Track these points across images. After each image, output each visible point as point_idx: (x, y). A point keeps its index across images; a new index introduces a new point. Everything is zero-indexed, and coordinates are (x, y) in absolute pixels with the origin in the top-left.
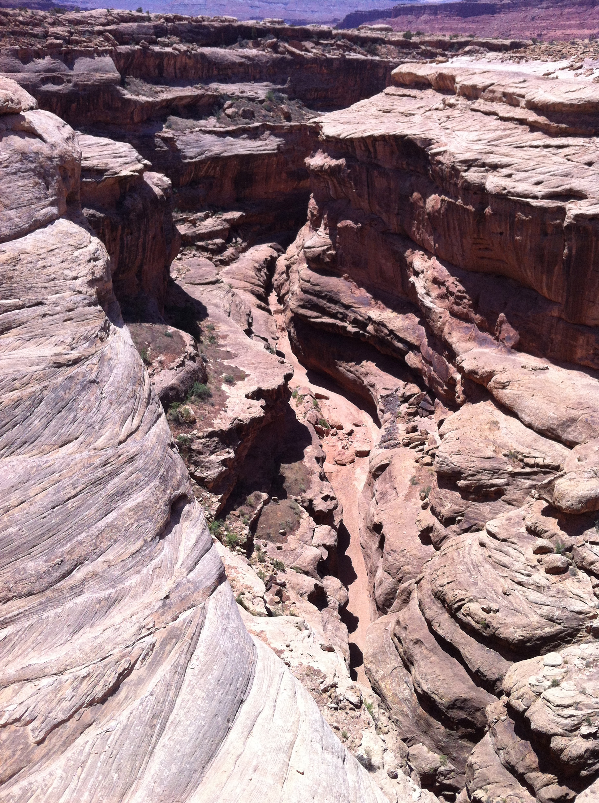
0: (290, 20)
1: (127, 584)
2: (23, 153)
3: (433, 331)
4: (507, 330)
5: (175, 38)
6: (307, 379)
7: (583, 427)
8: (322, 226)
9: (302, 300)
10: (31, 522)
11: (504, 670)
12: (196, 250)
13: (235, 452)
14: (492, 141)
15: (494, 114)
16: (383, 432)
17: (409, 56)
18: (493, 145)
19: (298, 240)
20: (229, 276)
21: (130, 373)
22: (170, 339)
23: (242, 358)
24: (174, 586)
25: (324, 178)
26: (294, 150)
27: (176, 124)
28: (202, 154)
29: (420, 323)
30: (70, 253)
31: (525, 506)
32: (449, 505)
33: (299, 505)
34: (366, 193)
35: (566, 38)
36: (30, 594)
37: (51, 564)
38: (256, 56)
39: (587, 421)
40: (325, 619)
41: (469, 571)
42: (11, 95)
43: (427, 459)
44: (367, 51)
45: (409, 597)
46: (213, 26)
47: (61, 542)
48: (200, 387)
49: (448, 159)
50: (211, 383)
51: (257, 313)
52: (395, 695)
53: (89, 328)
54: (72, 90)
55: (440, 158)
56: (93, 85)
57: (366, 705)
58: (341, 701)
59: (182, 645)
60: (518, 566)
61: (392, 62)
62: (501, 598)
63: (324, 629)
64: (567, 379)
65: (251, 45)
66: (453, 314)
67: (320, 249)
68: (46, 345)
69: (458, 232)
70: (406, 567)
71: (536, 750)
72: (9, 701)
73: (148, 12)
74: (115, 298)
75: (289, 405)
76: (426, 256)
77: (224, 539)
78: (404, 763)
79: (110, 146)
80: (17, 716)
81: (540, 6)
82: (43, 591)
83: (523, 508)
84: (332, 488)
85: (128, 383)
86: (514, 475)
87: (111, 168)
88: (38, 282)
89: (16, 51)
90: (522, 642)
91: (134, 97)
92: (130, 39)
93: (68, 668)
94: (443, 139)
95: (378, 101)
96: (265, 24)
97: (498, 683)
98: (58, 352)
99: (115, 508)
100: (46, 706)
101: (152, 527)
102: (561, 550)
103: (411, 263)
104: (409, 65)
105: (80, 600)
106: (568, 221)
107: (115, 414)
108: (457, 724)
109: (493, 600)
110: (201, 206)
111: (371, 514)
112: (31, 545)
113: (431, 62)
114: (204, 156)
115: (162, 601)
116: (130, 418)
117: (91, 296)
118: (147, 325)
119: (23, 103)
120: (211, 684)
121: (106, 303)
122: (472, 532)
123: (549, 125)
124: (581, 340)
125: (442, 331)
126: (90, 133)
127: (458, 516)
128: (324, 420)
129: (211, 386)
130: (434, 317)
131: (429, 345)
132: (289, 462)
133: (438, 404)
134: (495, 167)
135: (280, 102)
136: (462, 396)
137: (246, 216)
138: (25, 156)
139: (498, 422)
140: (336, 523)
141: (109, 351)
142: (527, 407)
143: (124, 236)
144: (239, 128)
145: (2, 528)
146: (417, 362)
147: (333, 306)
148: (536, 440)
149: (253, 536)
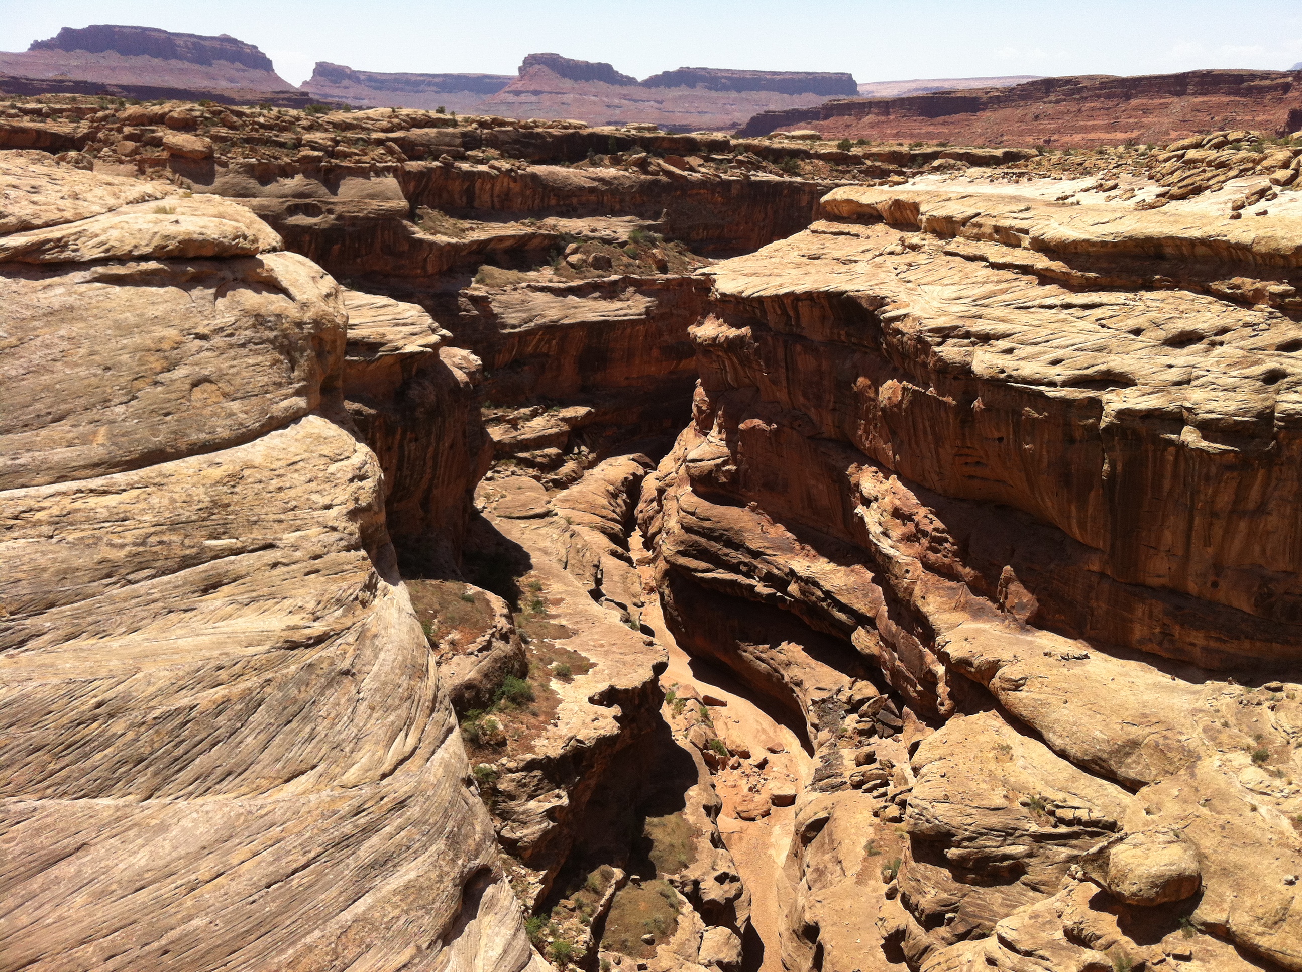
0: (666, 126)
2: (258, 316)
3: (896, 595)
4: (1017, 594)
5: (492, 152)
6: (690, 672)
7: (1152, 755)
8: (716, 429)
9: (682, 542)
10: (231, 908)
12: (517, 465)
13: (570, 797)
14: (980, 299)
15: (982, 258)
16: (817, 762)
17: (847, 176)
18: (982, 305)
19: (677, 450)
20: (567, 505)
21: (404, 660)
22: (469, 604)
23: (584, 636)
25: (718, 356)
26: (672, 314)
27: (492, 276)
28: (531, 321)
29: (874, 580)
30: (322, 467)
31: (1061, 894)
32: (933, 892)
33: (676, 891)
34: (783, 379)
35: (1089, 146)
38: (615, 178)
39: (1157, 745)
42: (244, 228)
43: (893, 811)
44: (782, 170)
46: (550, 135)
47: (277, 947)
48: (514, 685)
49: (911, 327)
50: (532, 678)
51: (610, 563)
53: (344, 585)
54: (333, 225)
55: (898, 325)
56: (366, 218)
61: (820, 185)
64: (1120, 675)
65: (607, 162)
66: (928, 566)
67: (712, 463)
68: (273, 612)
69: (930, 437)
73: (453, 114)
74: (388, 538)
75: (660, 716)
76: (880, 475)
77: (548, 949)
79: (390, 308)
81: (1046, 100)
83: (1058, 896)
84: (732, 861)
85: (402, 675)
86: (1040, 838)
87: (391, 341)
88: (269, 512)
89: (252, 166)
91: (429, 237)
92: (425, 152)
94: (903, 297)
95: (802, 241)
96: (629, 131)
98: (292, 624)
99: (371, 889)
101: (431, 924)
103: (858, 485)
104: (847, 188)
106: (1107, 420)
107: (377, 728)
110: (527, 398)
111: (799, 909)
112: (227, 950)
113: (881, 184)
114: (533, 324)
116: (403, 734)
117: (351, 534)
118: (433, 582)
119: (261, 241)
121: (374, 547)
122: (973, 939)
123: (1068, 274)
124: (1140, 610)
125: (911, 594)
126: (359, 289)
127: (947, 912)
128: (718, 742)
129: (532, 683)
130: (896, 570)
131: (889, 617)
132: (660, 814)
133: (908, 714)
134: (985, 339)
135: (650, 245)
136: (947, 702)
137: (596, 414)
138: (260, 319)
139: (1009, 747)
140: (740, 923)
141: (375, 622)
142: (1057, 721)
143: (405, 443)
144: (588, 283)
145: (183, 918)
146: (871, 644)
147: (733, 553)
148: (1074, 779)
149: (596, 945)
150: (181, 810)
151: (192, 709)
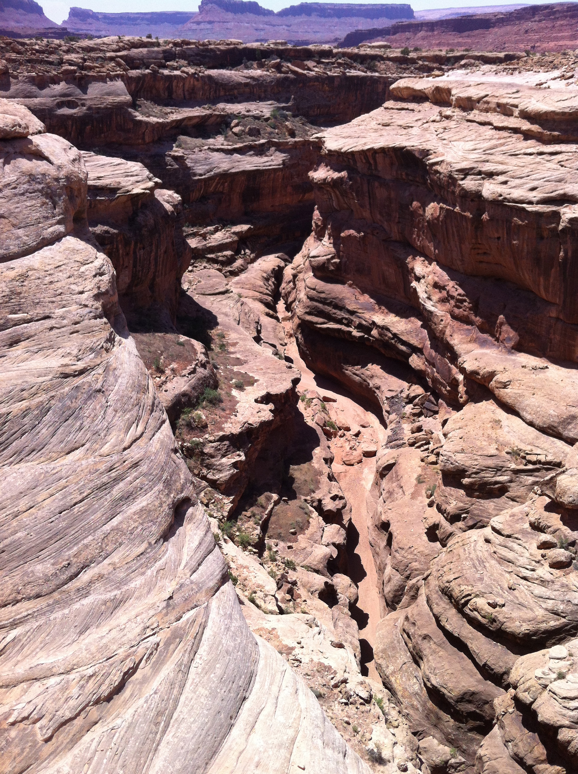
0: (293, 41)
1: (132, 585)
2: (30, 175)
3: (435, 334)
4: (507, 332)
5: (183, 62)
6: (315, 383)
8: (327, 236)
9: (308, 307)
10: (39, 526)
11: (511, 663)
12: (207, 262)
13: (246, 455)
14: (488, 150)
15: (489, 124)
16: (389, 432)
17: (407, 72)
18: (489, 154)
19: (304, 250)
20: (239, 286)
21: (134, 383)
22: (182, 347)
23: (251, 364)
24: (178, 587)
25: (327, 191)
26: (299, 164)
27: (186, 143)
28: (211, 171)
29: (422, 326)
30: (77, 268)
31: (529, 503)
32: (455, 503)
33: (308, 505)
34: (367, 203)
35: (558, 50)
36: (38, 596)
37: (59, 567)
38: (261, 76)
40: (336, 616)
41: (475, 567)
42: (19, 120)
43: (433, 458)
44: (366, 68)
45: (417, 594)
46: (219, 50)
47: (68, 546)
48: (210, 393)
49: (445, 169)
50: (221, 389)
51: (266, 321)
52: (405, 689)
53: (95, 340)
54: (86, 113)
55: (438, 168)
56: (106, 108)
57: (376, 699)
58: (351, 696)
59: (186, 644)
60: (523, 561)
61: (390, 78)
62: (506, 593)
63: (334, 627)
64: (566, 377)
65: (255, 66)
66: (454, 317)
67: (325, 258)
68: (53, 357)
69: (456, 238)
70: (414, 564)
71: (544, 742)
72: (18, 700)
73: (157, 38)
74: (120, 311)
75: (297, 409)
76: (426, 262)
77: (237, 539)
78: (414, 756)
79: (122, 166)
80: (26, 714)
81: (533, 20)
82: (51, 593)
83: (527, 504)
84: (340, 488)
85: (132, 391)
86: (516, 472)
87: (124, 187)
88: (46, 297)
89: (33, 77)
90: (527, 636)
91: (145, 119)
92: (140, 64)
93: (75, 667)
94: (440, 150)
95: (378, 115)
96: (269, 45)
97: (505, 677)
98: (64, 363)
99: (120, 512)
100: (53, 705)
101: (156, 530)
102: (564, 545)
103: (413, 269)
104: (406, 79)
105: (86, 601)
106: (563, 224)
107: (120, 421)
108: (466, 717)
109: (499, 595)
110: (211, 220)
111: (379, 513)
112: (39, 549)
113: (427, 77)
114: (212, 173)
115: (166, 602)
116: (135, 425)
117: (96, 309)
118: (160, 334)
119: (30, 127)
120: (214, 682)
121: (112, 316)
122: (477, 528)
123: (542, 133)
125: (444, 334)
127: (463, 514)
128: (332, 422)
129: (221, 392)
130: (435, 320)
131: (431, 348)
132: (298, 464)
133: (442, 403)
134: (490, 175)
135: (284, 119)
136: (465, 397)
137: (254, 229)
138: (32, 177)
139: (500, 421)
140: (345, 522)
141: (114, 361)
142: (528, 405)
143: (137, 250)
144: (245, 146)
145: (11, 532)
146: (420, 364)
147: (338, 312)
148: (537, 438)
149: (264, 536)
150: (6, 472)
151: (8, 414)
